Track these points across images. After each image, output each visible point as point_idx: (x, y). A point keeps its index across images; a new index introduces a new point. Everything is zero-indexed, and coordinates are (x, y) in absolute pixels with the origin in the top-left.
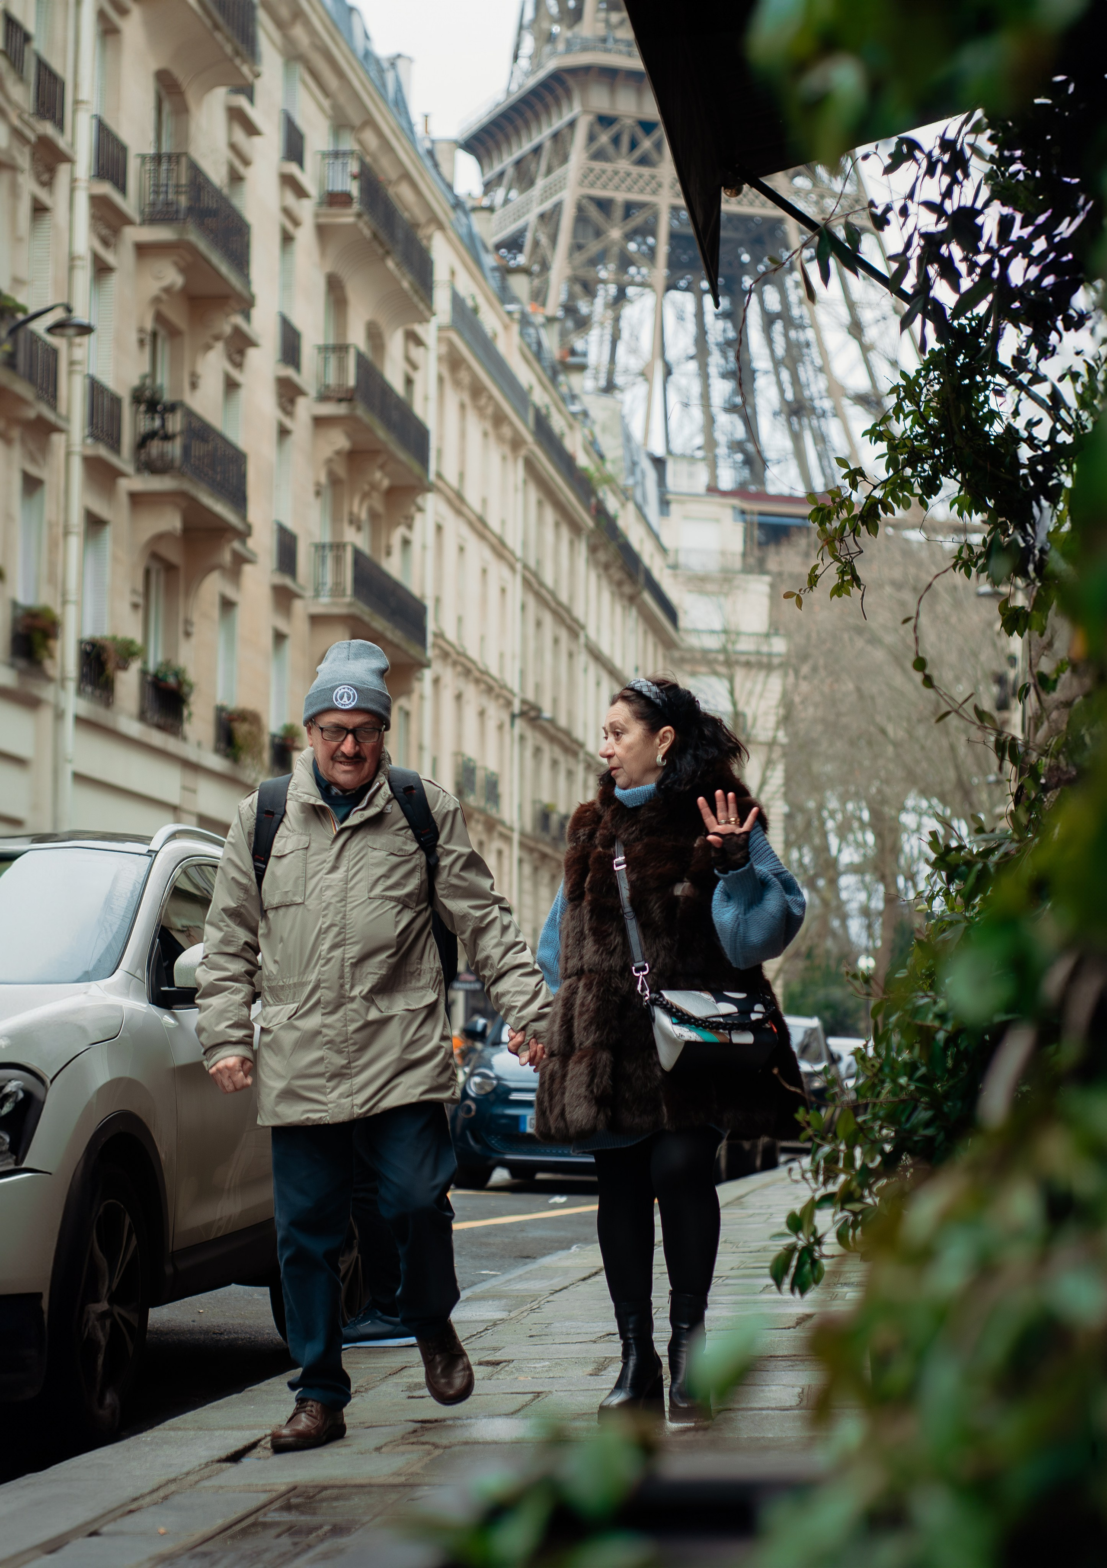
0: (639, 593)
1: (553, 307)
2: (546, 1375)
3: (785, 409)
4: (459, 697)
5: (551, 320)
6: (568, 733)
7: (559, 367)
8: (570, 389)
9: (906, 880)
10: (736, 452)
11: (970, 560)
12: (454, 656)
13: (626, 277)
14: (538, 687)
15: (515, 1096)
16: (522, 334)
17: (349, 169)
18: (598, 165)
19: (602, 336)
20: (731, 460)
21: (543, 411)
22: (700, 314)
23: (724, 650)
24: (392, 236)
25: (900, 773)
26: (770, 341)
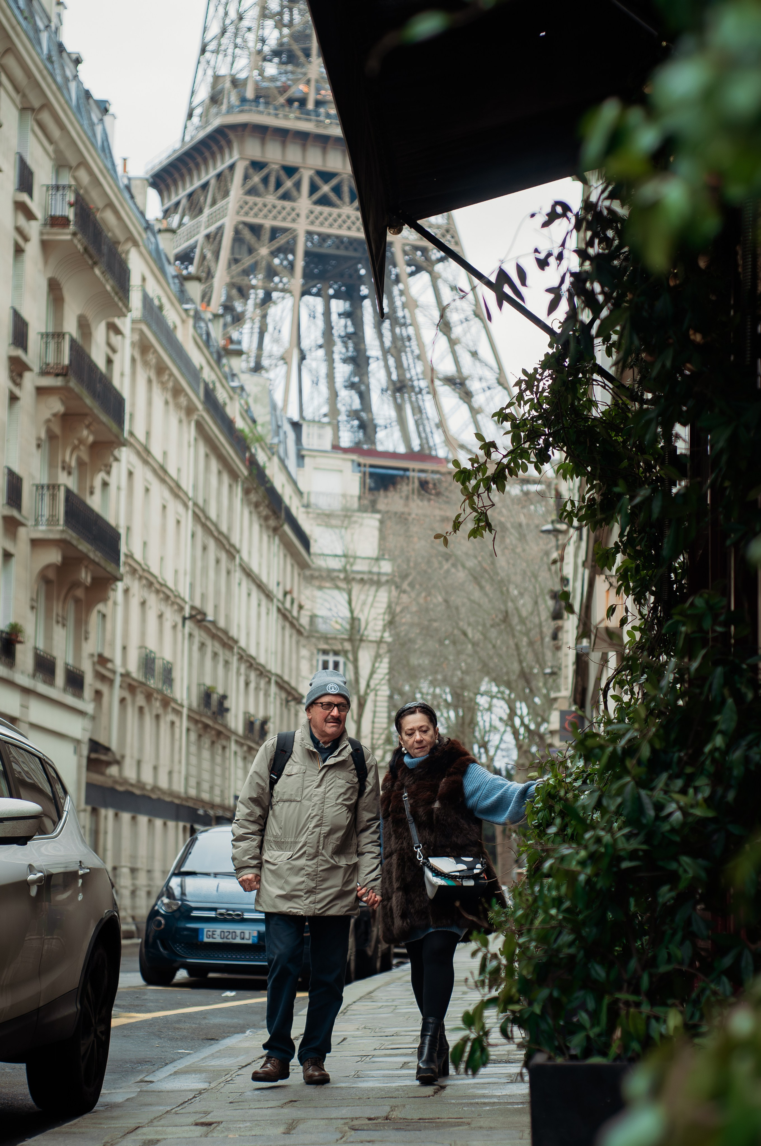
0: (282, 526)
1: (216, 307)
2: (248, 1133)
3: (391, 387)
4: (143, 603)
5: (216, 316)
6: (226, 632)
7: (223, 353)
8: (231, 369)
9: (480, 747)
10: (353, 420)
11: (572, 511)
12: (140, 572)
13: (272, 285)
14: (203, 596)
15: (195, 914)
16: (195, 327)
17: (67, 199)
18: (251, 199)
19: (252, 328)
20: (349, 426)
21: (211, 386)
22: (327, 313)
23: (344, 570)
24: (99, 250)
25: (477, 666)
26: (380, 335)
